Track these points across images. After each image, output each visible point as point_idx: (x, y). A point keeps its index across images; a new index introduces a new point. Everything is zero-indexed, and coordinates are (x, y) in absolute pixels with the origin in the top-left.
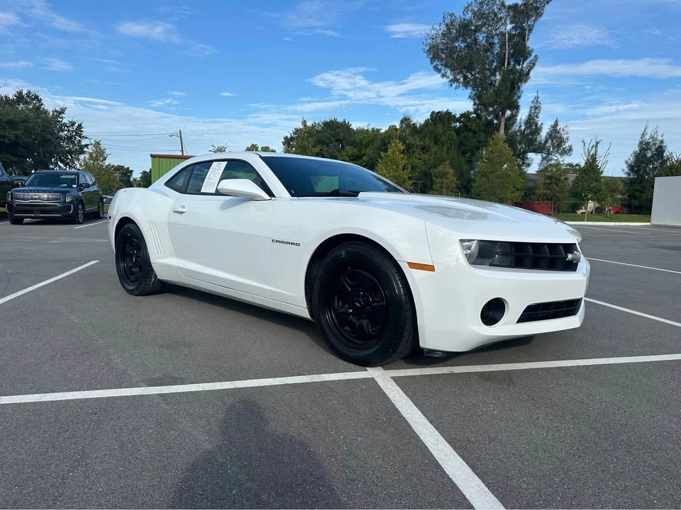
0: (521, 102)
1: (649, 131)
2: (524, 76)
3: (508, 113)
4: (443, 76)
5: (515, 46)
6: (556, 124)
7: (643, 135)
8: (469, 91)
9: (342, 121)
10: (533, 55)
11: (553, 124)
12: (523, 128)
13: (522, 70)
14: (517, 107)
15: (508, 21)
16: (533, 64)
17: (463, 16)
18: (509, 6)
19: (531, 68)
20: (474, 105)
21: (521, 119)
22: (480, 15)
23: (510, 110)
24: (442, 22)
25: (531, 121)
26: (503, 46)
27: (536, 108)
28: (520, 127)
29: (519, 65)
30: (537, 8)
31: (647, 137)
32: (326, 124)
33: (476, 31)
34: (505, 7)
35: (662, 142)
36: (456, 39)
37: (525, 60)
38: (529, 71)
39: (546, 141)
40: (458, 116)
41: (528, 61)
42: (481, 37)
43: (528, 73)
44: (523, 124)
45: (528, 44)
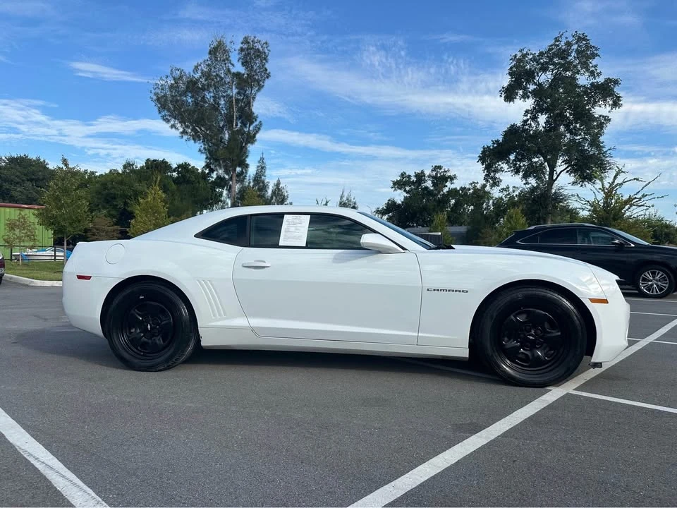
0: (248, 161)
1: (346, 195)
2: (251, 138)
3: (238, 169)
4: (173, 126)
5: (241, 110)
6: (278, 184)
7: (342, 197)
8: (199, 145)
9: (34, 158)
10: (258, 120)
11: (276, 182)
12: (252, 184)
13: (249, 131)
14: (247, 166)
15: (234, 87)
16: (258, 129)
17: (192, 74)
18: (234, 73)
19: (257, 132)
20: (206, 158)
21: (250, 176)
22: (207, 75)
23: (239, 167)
24: (169, 74)
25: (258, 179)
26: (231, 107)
27: (262, 168)
28: (250, 183)
29: (246, 127)
30: (258, 81)
31: (345, 199)
32: (12, 160)
33: (203, 89)
34: (230, 73)
35: (355, 203)
36: (184, 94)
37: (251, 123)
38: (255, 134)
39: (272, 198)
40: (174, 166)
41: (254, 124)
42: (209, 95)
43: (254, 136)
44: (251, 181)
45: (253, 110)
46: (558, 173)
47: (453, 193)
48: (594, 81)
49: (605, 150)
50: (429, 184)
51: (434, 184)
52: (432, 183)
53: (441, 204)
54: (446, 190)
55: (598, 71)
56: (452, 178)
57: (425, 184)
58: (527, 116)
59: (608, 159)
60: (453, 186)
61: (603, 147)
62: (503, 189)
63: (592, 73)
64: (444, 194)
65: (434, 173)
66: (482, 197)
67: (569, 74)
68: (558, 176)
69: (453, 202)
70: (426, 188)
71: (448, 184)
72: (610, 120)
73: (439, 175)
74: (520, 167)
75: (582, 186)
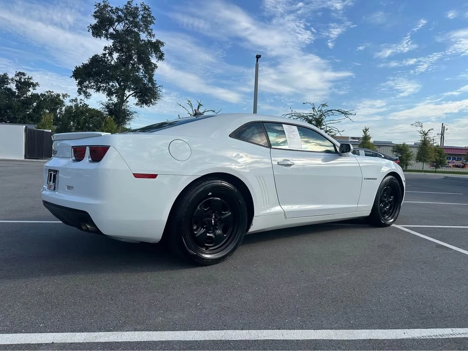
46: (128, 96)
47: (35, 97)
48: (150, 39)
49: (157, 86)
50: (13, 86)
51: (18, 87)
52: (16, 86)
53: (26, 105)
54: (29, 94)
55: (153, 34)
56: (34, 85)
57: (9, 86)
58: (105, 51)
59: (158, 92)
60: (35, 92)
61: (156, 84)
62: (73, 100)
63: (150, 34)
64: (27, 97)
65: (18, 78)
66: (57, 104)
67: (136, 30)
68: (127, 98)
69: (35, 104)
70: (10, 90)
71: (31, 89)
72: (157, 67)
73: (23, 80)
74: (100, 86)
75: (141, 107)
